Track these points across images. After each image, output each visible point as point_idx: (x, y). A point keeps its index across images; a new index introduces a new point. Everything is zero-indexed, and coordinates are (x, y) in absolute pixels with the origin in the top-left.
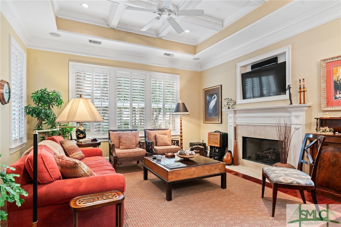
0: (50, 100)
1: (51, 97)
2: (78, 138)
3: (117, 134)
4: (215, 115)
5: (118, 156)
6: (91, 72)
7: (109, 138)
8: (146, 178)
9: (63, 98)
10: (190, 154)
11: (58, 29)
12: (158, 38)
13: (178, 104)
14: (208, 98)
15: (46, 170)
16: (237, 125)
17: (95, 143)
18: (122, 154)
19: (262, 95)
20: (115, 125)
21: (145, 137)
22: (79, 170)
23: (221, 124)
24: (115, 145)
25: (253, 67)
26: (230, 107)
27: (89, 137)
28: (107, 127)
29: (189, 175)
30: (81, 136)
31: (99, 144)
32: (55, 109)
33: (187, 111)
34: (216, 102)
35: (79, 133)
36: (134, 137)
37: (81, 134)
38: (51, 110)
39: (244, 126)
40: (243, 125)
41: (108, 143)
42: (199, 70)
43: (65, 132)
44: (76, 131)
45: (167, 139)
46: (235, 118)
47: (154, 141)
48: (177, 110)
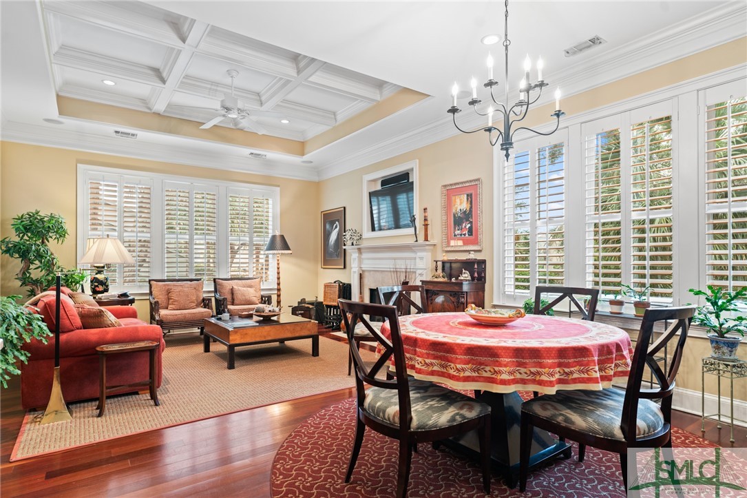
0: (45, 231)
1: (46, 225)
2: (95, 292)
3: (165, 285)
4: (337, 256)
5: (164, 320)
6: (117, 182)
7: (151, 293)
8: (207, 350)
9: (68, 226)
10: (270, 311)
11: (60, 114)
12: (238, 129)
13: (274, 237)
14: (328, 226)
15: (66, 317)
16: (363, 271)
17: (124, 300)
18: (171, 317)
19: (397, 226)
20: (163, 272)
21: (216, 291)
22: (105, 319)
23: (344, 270)
24: (160, 303)
25: (384, 183)
26: (355, 243)
27: (114, 292)
28: (147, 274)
29: (261, 337)
30: (101, 288)
31: (132, 301)
32: (52, 245)
33: (289, 249)
34: (338, 234)
35: (96, 284)
36: (194, 291)
37: (99, 286)
38: (46, 245)
39: (372, 273)
40: (370, 271)
41: (148, 301)
42: (316, 179)
43: (71, 282)
44: (91, 282)
45: (252, 294)
46: (360, 260)
47: (229, 297)
48: (272, 246)
